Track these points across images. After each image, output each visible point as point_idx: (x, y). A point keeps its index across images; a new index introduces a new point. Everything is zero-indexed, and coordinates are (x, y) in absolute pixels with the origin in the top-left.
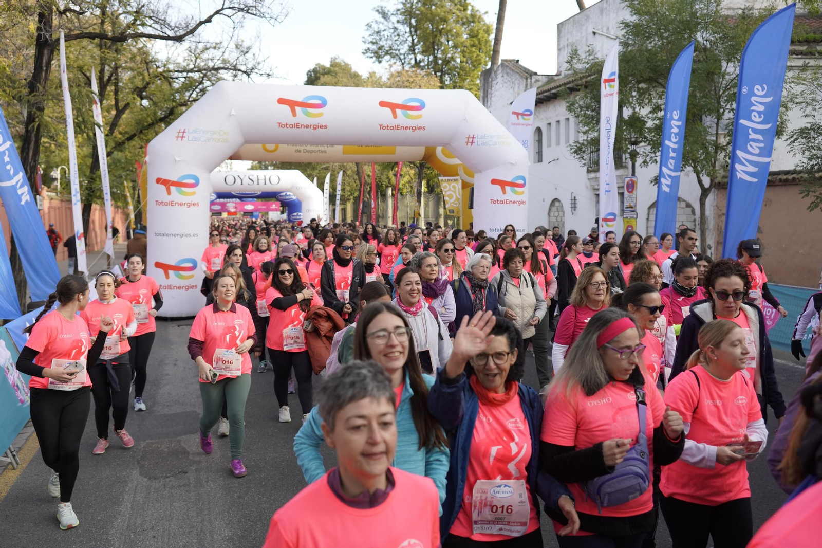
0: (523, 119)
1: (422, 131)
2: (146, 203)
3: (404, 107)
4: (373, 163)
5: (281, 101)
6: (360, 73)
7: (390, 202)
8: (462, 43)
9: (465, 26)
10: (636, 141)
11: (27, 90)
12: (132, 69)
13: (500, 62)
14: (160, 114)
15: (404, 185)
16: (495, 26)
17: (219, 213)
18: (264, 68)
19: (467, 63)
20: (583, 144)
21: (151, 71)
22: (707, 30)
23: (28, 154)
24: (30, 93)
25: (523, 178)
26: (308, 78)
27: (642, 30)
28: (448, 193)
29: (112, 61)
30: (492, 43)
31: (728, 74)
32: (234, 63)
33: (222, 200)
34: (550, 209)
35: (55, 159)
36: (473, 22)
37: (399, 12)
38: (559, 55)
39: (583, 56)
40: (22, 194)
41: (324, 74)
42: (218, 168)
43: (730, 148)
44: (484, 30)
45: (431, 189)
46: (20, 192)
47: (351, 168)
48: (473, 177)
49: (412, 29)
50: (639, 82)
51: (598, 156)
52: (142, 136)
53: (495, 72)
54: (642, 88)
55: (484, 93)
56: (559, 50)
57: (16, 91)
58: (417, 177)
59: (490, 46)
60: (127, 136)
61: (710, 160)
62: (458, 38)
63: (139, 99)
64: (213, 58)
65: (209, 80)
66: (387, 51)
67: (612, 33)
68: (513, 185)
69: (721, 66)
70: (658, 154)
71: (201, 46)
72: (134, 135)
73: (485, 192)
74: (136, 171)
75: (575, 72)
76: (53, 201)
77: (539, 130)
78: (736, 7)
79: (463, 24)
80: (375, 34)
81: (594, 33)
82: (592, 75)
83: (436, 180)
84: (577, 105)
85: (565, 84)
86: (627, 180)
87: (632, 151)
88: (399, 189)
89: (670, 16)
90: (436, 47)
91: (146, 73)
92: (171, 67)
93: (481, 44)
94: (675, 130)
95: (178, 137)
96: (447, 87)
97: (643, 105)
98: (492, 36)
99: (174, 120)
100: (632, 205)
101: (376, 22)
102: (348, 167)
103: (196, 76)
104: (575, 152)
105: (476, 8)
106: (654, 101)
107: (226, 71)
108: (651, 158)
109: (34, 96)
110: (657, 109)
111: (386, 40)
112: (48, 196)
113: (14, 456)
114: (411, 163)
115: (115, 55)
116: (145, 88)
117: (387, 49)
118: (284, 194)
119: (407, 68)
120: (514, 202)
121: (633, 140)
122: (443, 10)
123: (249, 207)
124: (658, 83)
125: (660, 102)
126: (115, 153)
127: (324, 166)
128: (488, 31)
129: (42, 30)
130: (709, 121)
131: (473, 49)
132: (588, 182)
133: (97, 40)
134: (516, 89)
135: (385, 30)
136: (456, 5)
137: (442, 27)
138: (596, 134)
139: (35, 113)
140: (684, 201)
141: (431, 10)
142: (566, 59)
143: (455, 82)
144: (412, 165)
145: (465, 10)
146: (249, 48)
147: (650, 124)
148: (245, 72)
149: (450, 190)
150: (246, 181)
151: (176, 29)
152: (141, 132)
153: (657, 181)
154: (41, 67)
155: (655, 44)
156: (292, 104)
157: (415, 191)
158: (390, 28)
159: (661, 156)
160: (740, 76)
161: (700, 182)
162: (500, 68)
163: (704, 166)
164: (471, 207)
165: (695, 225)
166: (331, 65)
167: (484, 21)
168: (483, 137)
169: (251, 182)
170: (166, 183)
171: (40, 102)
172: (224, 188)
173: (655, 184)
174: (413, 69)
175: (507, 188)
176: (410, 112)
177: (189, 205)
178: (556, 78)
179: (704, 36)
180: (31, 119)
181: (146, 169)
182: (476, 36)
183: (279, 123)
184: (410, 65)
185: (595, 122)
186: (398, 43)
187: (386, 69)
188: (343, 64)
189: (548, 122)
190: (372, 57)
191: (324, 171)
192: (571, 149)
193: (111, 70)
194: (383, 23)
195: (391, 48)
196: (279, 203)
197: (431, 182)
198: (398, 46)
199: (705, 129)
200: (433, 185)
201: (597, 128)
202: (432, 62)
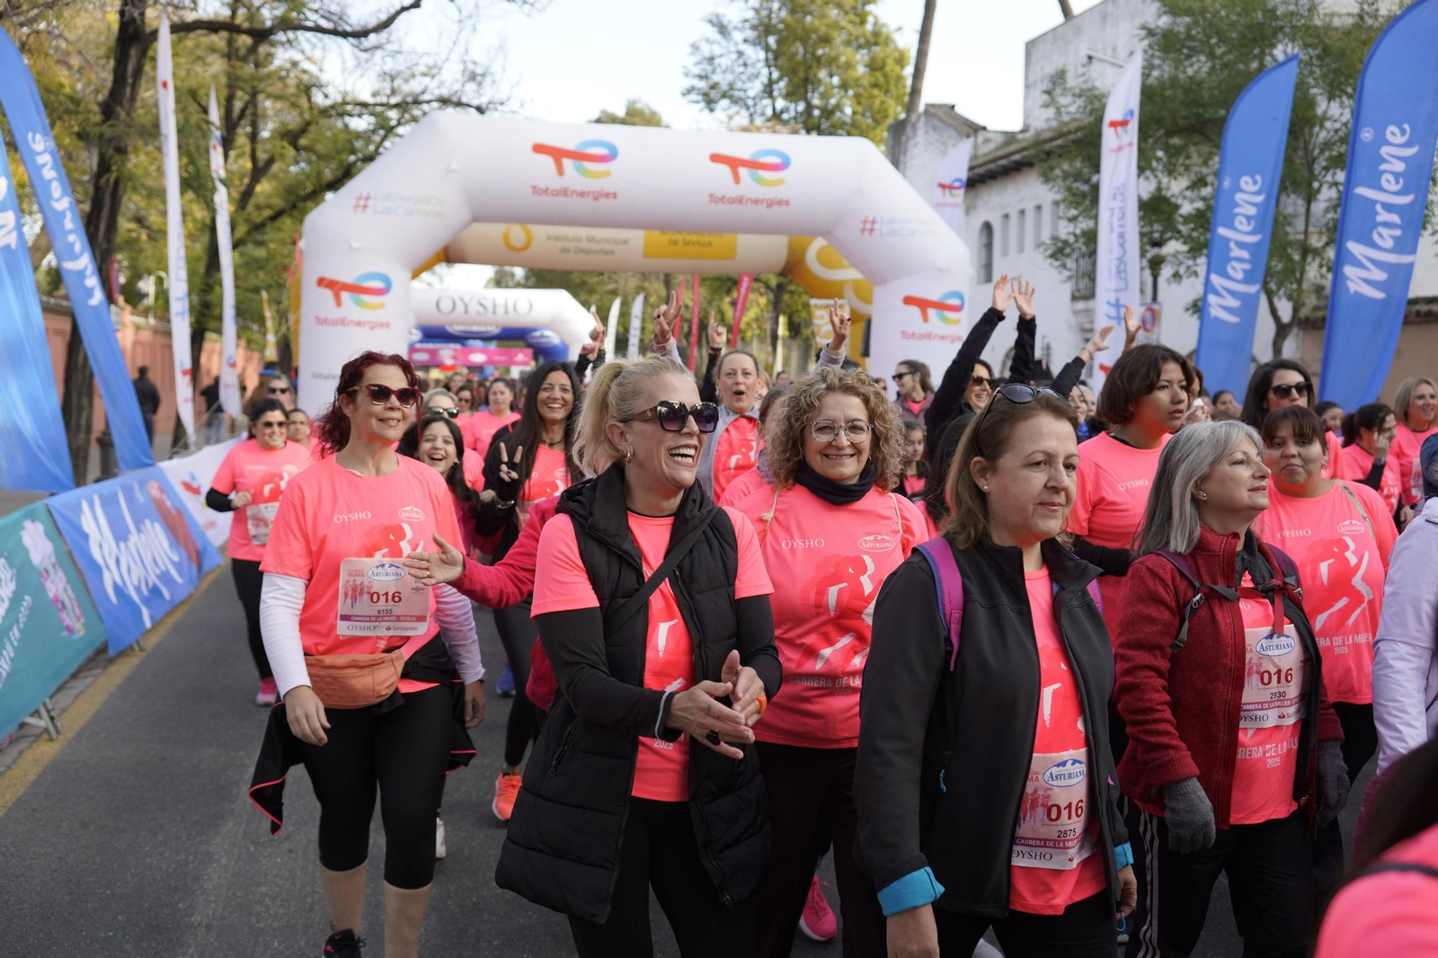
1: (783, 208)
2: (297, 321)
3: (753, 165)
4: (695, 280)
5: (539, 149)
8: (857, 80)
9: (864, 51)
10: (1161, 237)
11: (98, 118)
12: (280, 97)
13: (921, 108)
14: (328, 174)
15: (748, 324)
16: (913, 54)
17: (424, 368)
19: (863, 115)
20: (1066, 243)
21: (315, 102)
22: (1293, 40)
23: (97, 228)
24: (104, 121)
25: (960, 296)
27: (1178, 42)
29: (248, 81)
30: (909, 82)
31: (1329, 119)
32: (459, 93)
33: (431, 346)
35: (146, 261)
36: (876, 44)
37: (747, 25)
38: (1026, 96)
39: (1073, 83)
43: (1331, 253)
44: (894, 59)
45: (794, 329)
47: (656, 291)
48: (868, 301)
49: (771, 56)
50: (1169, 134)
51: (1094, 263)
52: (296, 213)
53: (914, 126)
54: (1174, 146)
55: (893, 161)
56: (1027, 87)
57: (80, 117)
58: (771, 308)
59: (904, 86)
60: (267, 213)
61: (1293, 273)
62: (851, 73)
63: (292, 150)
65: (415, 119)
66: (725, 92)
67: (1122, 56)
68: (940, 306)
69: (1312, 104)
70: (1202, 260)
72: (283, 211)
73: (892, 321)
76: (140, 332)
77: (988, 227)
78: (1344, 11)
79: (860, 47)
80: (706, 62)
81: (1090, 58)
83: (804, 314)
84: (1058, 172)
85: (1036, 145)
86: (1143, 309)
87: (1154, 256)
88: (740, 331)
89: (1227, 16)
90: (810, 88)
91: (306, 106)
93: (887, 82)
95: (356, 207)
97: (1175, 174)
98: (909, 71)
101: (708, 41)
102: (652, 291)
104: (1053, 256)
105: (883, 19)
106: (1196, 169)
108: (1189, 267)
109: (112, 126)
110: (1199, 182)
111: (724, 72)
112: (132, 321)
113: (52, 718)
114: (762, 282)
116: (304, 130)
117: (725, 87)
118: (537, 334)
119: (758, 121)
120: (943, 338)
121: (1156, 235)
122: (826, 21)
123: (478, 358)
124: (1203, 135)
125: (1205, 170)
126: (248, 245)
127: (610, 287)
128: (901, 61)
131: (875, 92)
132: (1072, 319)
133: (221, 36)
135: (721, 56)
136: (846, 13)
137: (820, 52)
138: (1090, 224)
139: (111, 157)
141: (803, 22)
142: (1041, 93)
144: (763, 287)
145: (863, 22)
147: (1187, 208)
148: (476, 108)
150: (474, 307)
152: (294, 206)
153: (1198, 307)
154: (125, 78)
155: (1200, 68)
156: (558, 154)
158: (730, 53)
159: (1208, 264)
161: (1274, 312)
162: (923, 120)
163: (1282, 282)
164: (866, 353)
166: (628, 114)
167: (893, 42)
168: (891, 222)
169: (482, 310)
170: (334, 286)
171: (121, 138)
172: (434, 319)
173: (1194, 313)
174: (769, 124)
175: (932, 312)
176: (763, 174)
177: (372, 326)
178: (1020, 136)
179: (1289, 51)
180: (104, 166)
182: (881, 68)
183: (534, 187)
184: (763, 118)
185: (1087, 202)
186: (744, 77)
187: (722, 122)
188: (647, 111)
189: (1004, 212)
190: (697, 102)
191: (611, 297)
192: (1046, 250)
193: (246, 97)
194: (719, 43)
195: (731, 86)
196: (530, 351)
197: (795, 319)
198: (744, 82)
199: (1285, 217)
200: (799, 324)
201: (1094, 212)
202: (802, 113)
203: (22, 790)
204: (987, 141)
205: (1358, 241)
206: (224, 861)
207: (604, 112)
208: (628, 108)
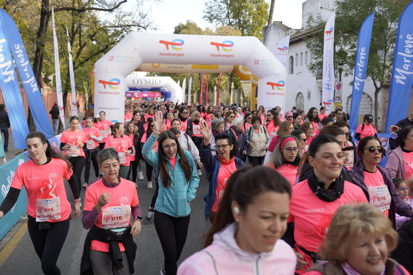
0: (283, 51)
1: (232, 58)
2: (94, 93)
3: (223, 45)
4: (207, 74)
5: (161, 42)
6: (201, 28)
7: (216, 93)
8: (253, 13)
9: (255, 4)
10: (342, 63)
11: (36, 36)
12: (87, 26)
13: (272, 23)
14: (101, 48)
15: (223, 85)
16: (270, 4)
17: (130, 98)
18: (153, 25)
19: (255, 23)
20: (314, 65)
21: (97, 27)
22: (381, 5)
23: (36, 68)
24: (38, 37)
25: (283, 82)
26: (175, 30)
27: (347, 6)
28: (245, 89)
29: (78, 21)
30: (269, 13)
31: (392, 29)
32: (138, 23)
33: (132, 91)
34: (297, 98)
35: (50, 70)
36: (259, 2)
38: (303, 19)
39: (315, 19)
40: (33, 88)
41: (183, 29)
42: (130, 75)
43: (392, 67)
44: (264, 6)
45: (236, 87)
46: (32, 86)
47: (196, 76)
48: (257, 81)
49: (228, 6)
50: (344, 33)
51: (322, 71)
52: (92, 59)
53: (270, 28)
54: (346, 36)
55: (264, 38)
56: (303, 16)
57: (31, 37)
58: (229, 81)
59: (267, 14)
60: (85, 59)
61: (381, 73)
62: (251, 11)
63: (91, 41)
64: (128, 20)
65: (125, 31)
66: (215, 17)
67: (331, 7)
68: (278, 85)
69: (388, 24)
70: (354, 70)
71: (122, 14)
72: (89, 59)
73: (263, 88)
74: (89, 77)
75: (311, 28)
76: (49, 91)
77: (292, 57)
79: (254, 3)
80: (209, 8)
81: (321, 8)
82: (320, 29)
83: (239, 82)
84: (312, 45)
85: (306, 34)
86: (337, 83)
87: (340, 68)
88: (220, 87)
90: (240, 15)
91: (95, 28)
92: (107, 25)
93: (263, 14)
94: (363, 58)
95: (110, 60)
96: (245, 35)
97: (346, 45)
98: (269, 10)
99: (108, 51)
100: (339, 96)
101: (210, 2)
102: (195, 75)
103: (120, 29)
104: (310, 69)
106: (352, 43)
107: (134, 27)
108: (350, 72)
109: (40, 39)
110: (353, 46)
111: (215, 11)
112: (47, 88)
114: (226, 73)
115: (79, 19)
116: (94, 35)
117: (215, 16)
120: (278, 94)
121: (341, 62)
123: (145, 95)
124: (354, 33)
125: (355, 43)
126: (79, 67)
127: (183, 75)
128: (266, 7)
129: (43, 6)
130: (380, 53)
131: (259, 16)
132: (316, 84)
133: (70, 11)
134: (280, 36)
135: (214, 6)
137: (243, 4)
138: (321, 59)
139: (40, 47)
140: (366, 94)
142: (306, 21)
143: (249, 33)
144: (227, 75)
146: (146, 15)
147: (349, 54)
148: (143, 27)
149: (246, 87)
150: (144, 82)
151: (110, 6)
152: (92, 57)
153: (352, 84)
154: (43, 25)
155: (353, 13)
156: (167, 43)
157: (228, 87)
158: (217, 5)
159: (355, 71)
160: (398, 30)
161: (375, 84)
162: (272, 26)
163: (377, 76)
164: (256, 96)
165: (372, 107)
166: (187, 24)
167: (264, 2)
168: (263, 61)
169: (146, 83)
170: (104, 83)
171: (43, 42)
172: (133, 86)
173: (351, 85)
174: (228, 26)
175: (275, 87)
176: (226, 48)
177: (115, 94)
178: (301, 31)
179: (379, 8)
180: (38, 50)
181: (94, 75)
182: (261, 9)
183: (160, 53)
184: (226, 24)
185: (321, 53)
186: (221, 13)
187: (215, 26)
188: (193, 23)
189: (297, 53)
190: (207, 20)
191: (183, 77)
192: (308, 67)
193: (77, 26)
194: (213, 3)
195: (217, 16)
196: (160, 93)
197: (236, 83)
198: (221, 14)
199: (378, 57)
200: (237, 85)
201: (322, 57)
202: (237, 22)
203: (21, 239)
204: (291, 32)
205: (399, 68)
206: (76, 262)
207: (180, 24)
208: (187, 22)
